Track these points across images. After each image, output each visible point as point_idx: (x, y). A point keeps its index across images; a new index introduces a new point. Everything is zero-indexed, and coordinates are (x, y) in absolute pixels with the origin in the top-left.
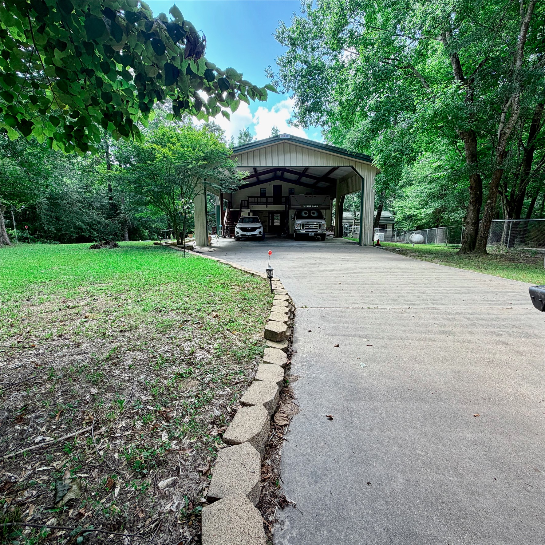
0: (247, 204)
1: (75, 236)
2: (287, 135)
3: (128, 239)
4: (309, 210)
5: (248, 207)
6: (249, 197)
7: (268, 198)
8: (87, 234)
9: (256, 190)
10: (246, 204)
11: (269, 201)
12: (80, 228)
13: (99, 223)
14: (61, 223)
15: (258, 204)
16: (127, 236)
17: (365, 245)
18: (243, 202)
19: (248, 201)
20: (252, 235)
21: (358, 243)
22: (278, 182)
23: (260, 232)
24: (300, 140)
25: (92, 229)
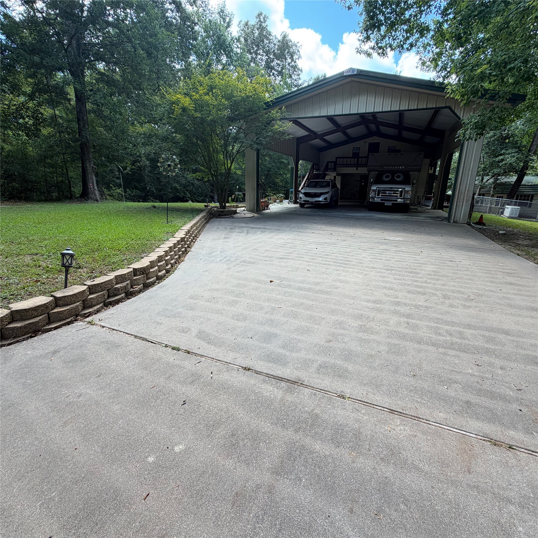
0: (335, 166)
1: (171, 195)
2: (353, 70)
3: (217, 201)
4: (393, 173)
5: (334, 170)
6: (337, 158)
7: (360, 159)
8: (181, 195)
9: (348, 149)
10: (333, 167)
11: (360, 163)
12: (176, 188)
13: (192, 184)
14: (162, 184)
15: (347, 165)
16: (216, 198)
17: (456, 222)
18: (330, 164)
19: (335, 163)
20: (316, 201)
21: (446, 218)
22: (374, 139)
23: (326, 199)
24: (371, 74)
25: (186, 190)
